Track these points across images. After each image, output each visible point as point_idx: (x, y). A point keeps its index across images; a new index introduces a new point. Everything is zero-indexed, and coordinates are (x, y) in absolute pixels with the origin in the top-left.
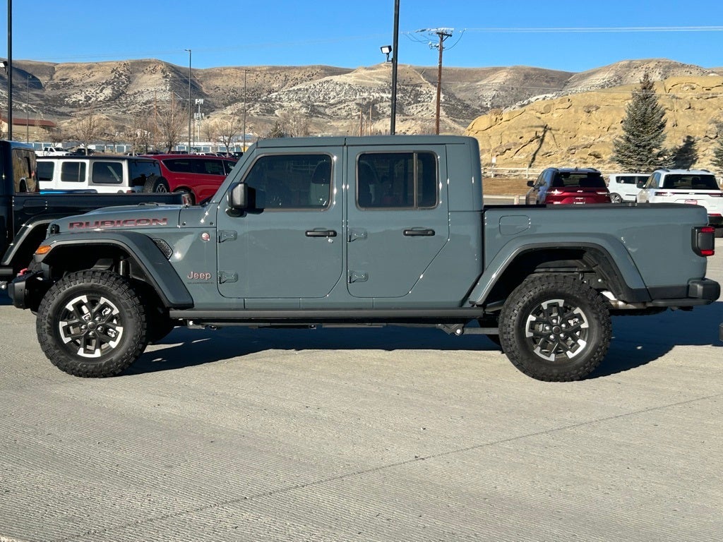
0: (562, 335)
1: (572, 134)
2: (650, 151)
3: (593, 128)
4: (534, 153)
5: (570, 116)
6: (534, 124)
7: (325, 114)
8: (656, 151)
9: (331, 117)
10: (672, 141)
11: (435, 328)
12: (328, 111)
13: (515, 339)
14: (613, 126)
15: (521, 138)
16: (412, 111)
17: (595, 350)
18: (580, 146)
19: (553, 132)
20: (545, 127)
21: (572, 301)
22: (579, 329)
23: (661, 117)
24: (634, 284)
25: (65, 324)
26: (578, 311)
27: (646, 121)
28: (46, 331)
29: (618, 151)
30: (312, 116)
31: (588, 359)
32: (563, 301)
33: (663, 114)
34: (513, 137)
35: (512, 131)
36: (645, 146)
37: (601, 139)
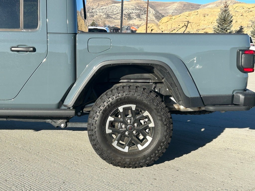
0: (134, 132)
1: (198, 25)
2: (227, 31)
3: (206, 22)
4: (184, 31)
5: (197, 18)
6: (184, 21)
7: (112, 18)
8: (229, 31)
9: (114, 19)
10: (235, 28)
11: (46, 122)
12: (113, 17)
13: (97, 135)
14: (213, 22)
15: (179, 26)
16: (143, 17)
17: (158, 145)
18: (201, 29)
19: (191, 23)
20: (188, 22)
21: (141, 106)
22: (147, 127)
23: (231, 18)
24: (190, 93)
26: (146, 113)
27: (225, 19)
29: (214, 31)
30: (107, 18)
31: (153, 152)
32: (135, 106)
33: (232, 17)
34: (176, 25)
35: (176, 23)
36: (225, 29)
37: (209, 26)
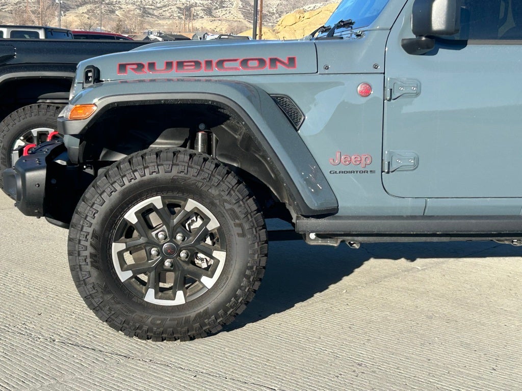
9: (158, 17)
16: (219, 14)
25: (122, 246)
28: (89, 260)
